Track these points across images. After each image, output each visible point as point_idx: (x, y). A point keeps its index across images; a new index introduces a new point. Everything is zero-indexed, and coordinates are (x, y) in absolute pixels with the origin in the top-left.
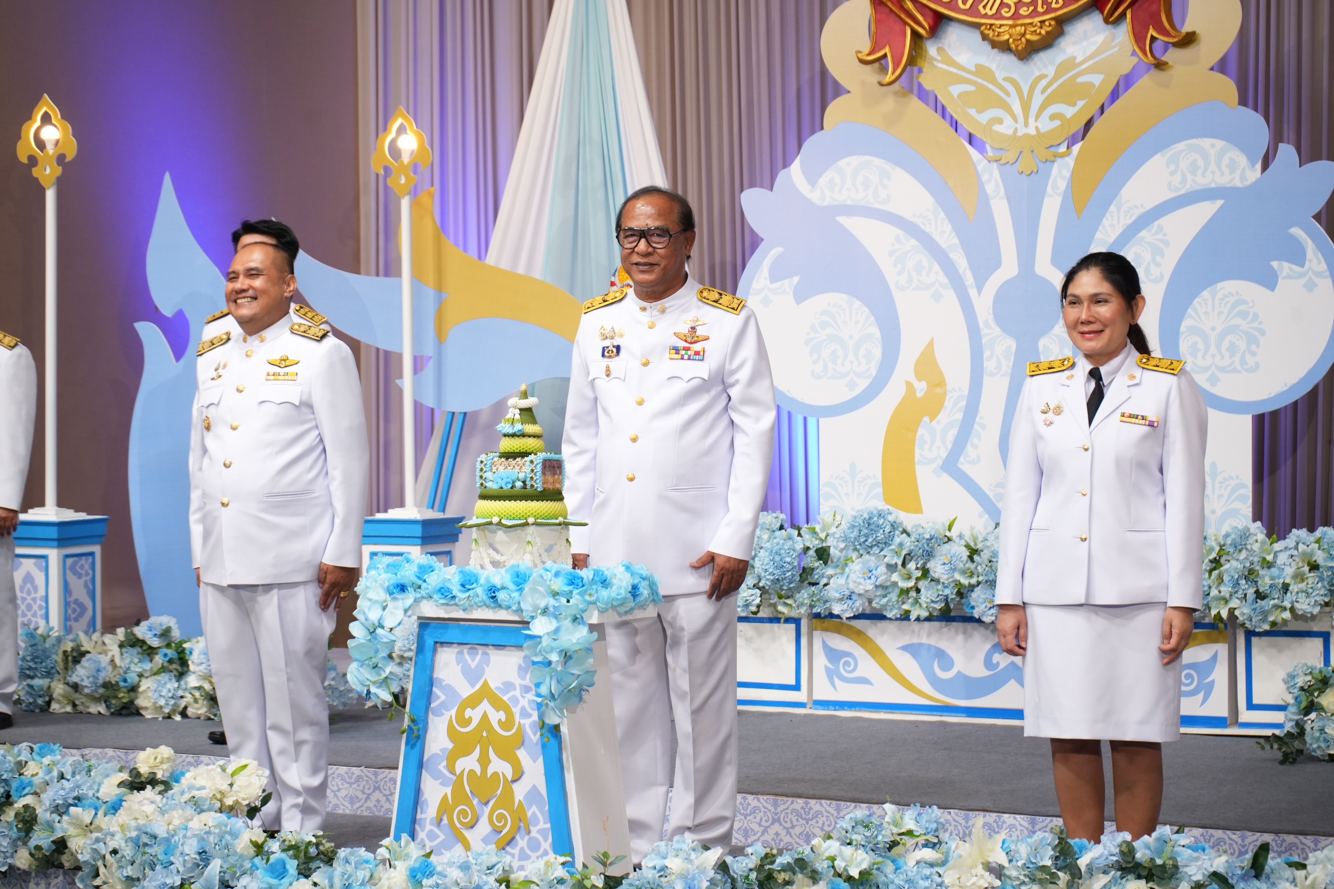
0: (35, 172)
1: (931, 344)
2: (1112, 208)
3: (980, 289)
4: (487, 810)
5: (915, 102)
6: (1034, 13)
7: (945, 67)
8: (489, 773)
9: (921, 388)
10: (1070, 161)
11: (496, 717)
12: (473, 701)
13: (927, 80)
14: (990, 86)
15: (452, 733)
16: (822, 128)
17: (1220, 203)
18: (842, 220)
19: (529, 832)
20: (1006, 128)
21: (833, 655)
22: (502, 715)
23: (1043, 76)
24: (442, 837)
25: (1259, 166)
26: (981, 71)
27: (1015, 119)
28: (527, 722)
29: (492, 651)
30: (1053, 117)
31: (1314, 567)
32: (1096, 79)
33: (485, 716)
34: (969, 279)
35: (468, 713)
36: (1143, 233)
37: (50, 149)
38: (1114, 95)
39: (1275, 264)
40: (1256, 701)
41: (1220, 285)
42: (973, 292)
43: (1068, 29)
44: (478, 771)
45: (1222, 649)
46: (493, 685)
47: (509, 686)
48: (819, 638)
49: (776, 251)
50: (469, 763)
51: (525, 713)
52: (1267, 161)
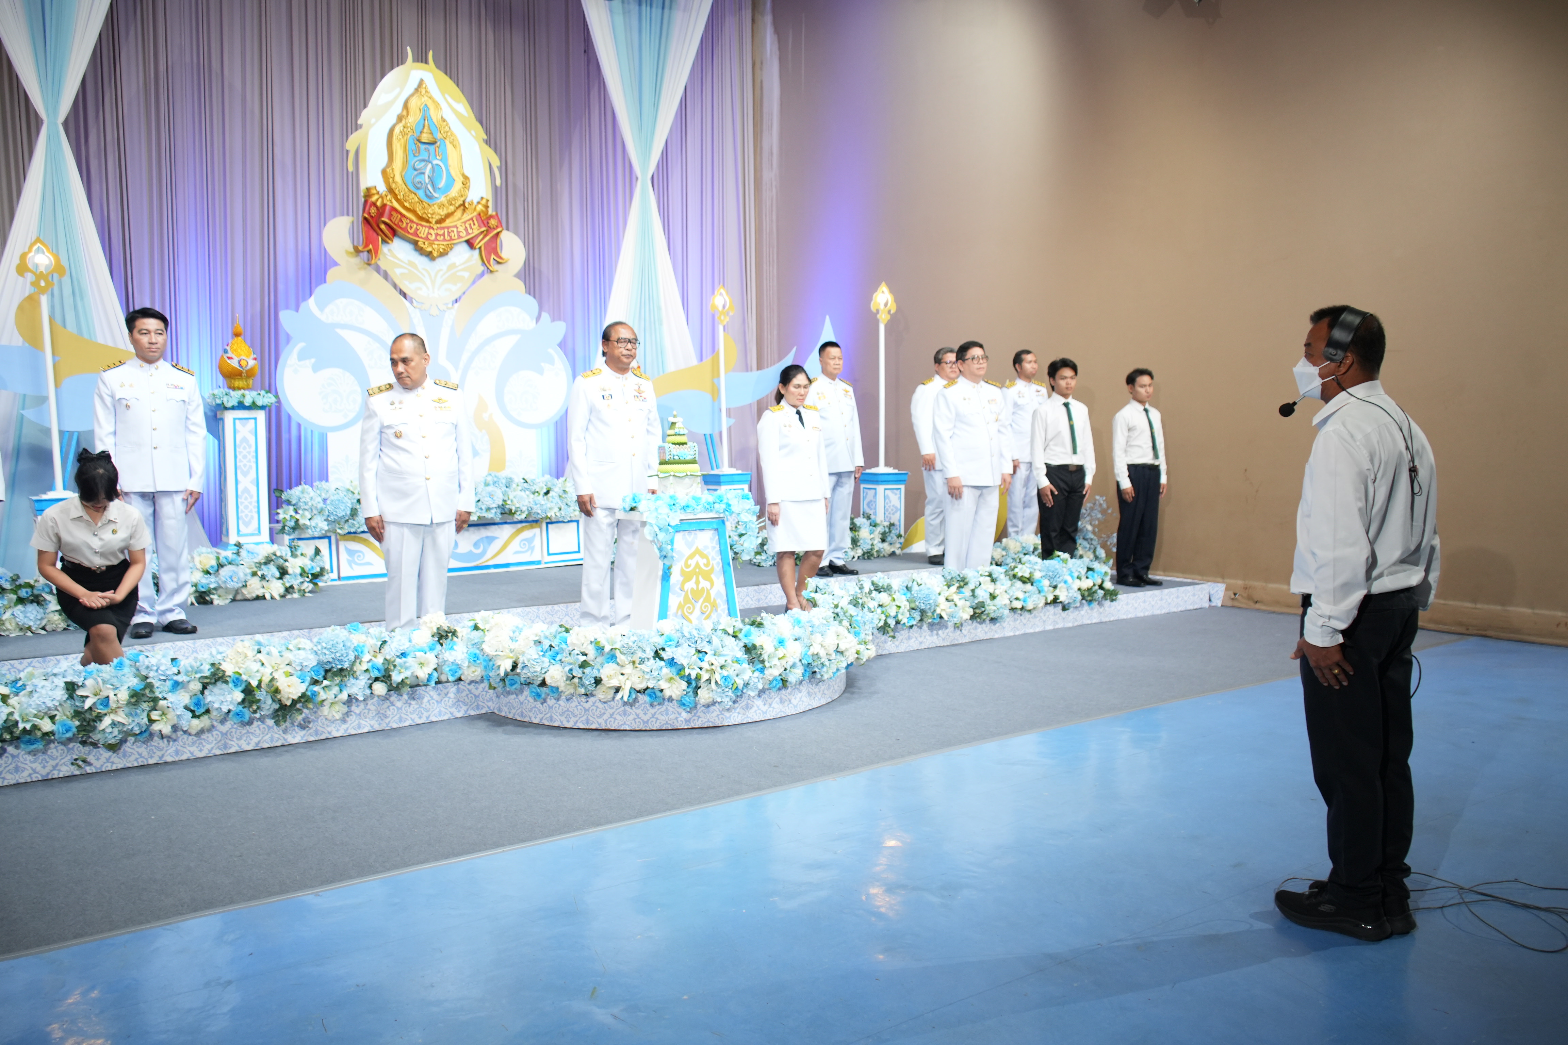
2: (473, 335)
4: (699, 604)
5: (375, 274)
6: (444, 240)
7: (392, 259)
8: (700, 588)
10: (453, 311)
11: (702, 562)
12: (691, 557)
13: (381, 263)
14: (415, 271)
15: (683, 573)
16: (325, 282)
17: (519, 336)
18: (339, 331)
19: (716, 611)
20: (422, 292)
21: (351, 553)
22: (705, 561)
23: (441, 270)
25: (534, 321)
26: (410, 263)
27: (428, 289)
28: (714, 562)
29: (698, 532)
30: (446, 290)
32: (464, 275)
33: (697, 563)
35: (690, 562)
38: (472, 285)
39: (543, 364)
40: (551, 552)
41: (520, 372)
43: (453, 250)
44: (695, 588)
46: (700, 548)
48: (342, 545)
49: (301, 345)
50: (690, 585)
51: (713, 559)
52: (538, 319)
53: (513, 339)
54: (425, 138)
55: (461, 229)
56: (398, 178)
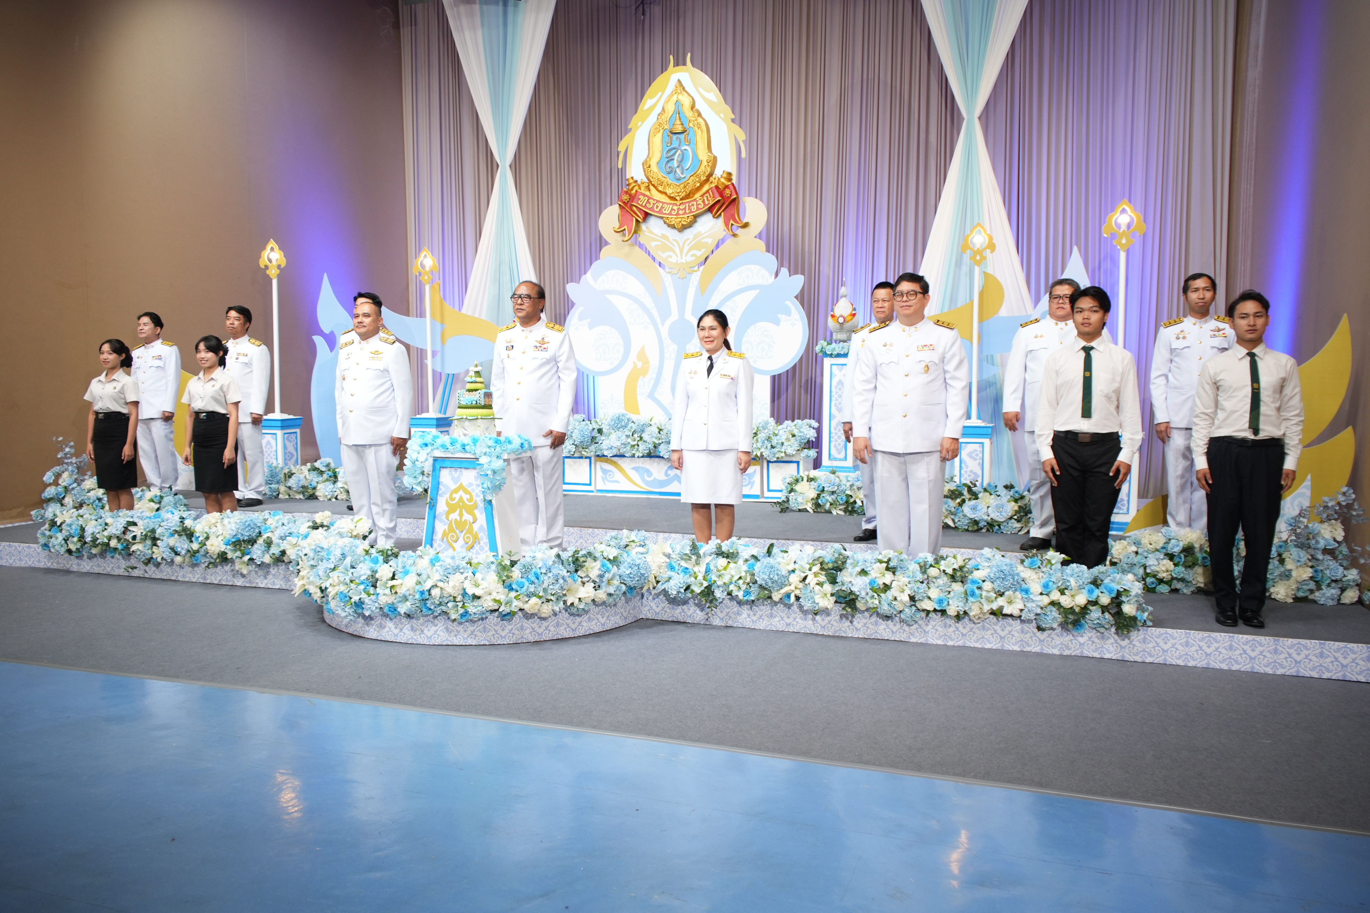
0: (268, 272)
1: (643, 347)
2: (716, 292)
3: (663, 324)
4: (462, 535)
5: (637, 248)
6: (685, 213)
7: (649, 234)
8: (463, 520)
9: (639, 364)
10: (699, 273)
11: (466, 497)
12: (456, 491)
13: (642, 239)
14: (667, 243)
15: (447, 504)
16: (600, 259)
17: (758, 291)
18: (607, 296)
19: (479, 543)
20: (673, 260)
21: (604, 471)
22: (468, 496)
23: (688, 239)
24: (444, 546)
25: (773, 276)
26: (664, 236)
27: (677, 256)
28: (478, 499)
29: (463, 470)
30: (692, 256)
31: (794, 436)
32: (709, 241)
33: (461, 497)
34: (658, 321)
35: (454, 495)
36: (728, 303)
37: (274, 262)
38: (717, 246)
39: (779, 316)
40: (771, 488)
41: (758, 324)
42: (660, 326)
43: (698, 220)
44: (459, 519)
45: (758, 468)
46: (464, 484)
47: (471, 484)
48: (599, 464)
49: (581, 309)
50: (455, 516)
51: (477, 496)
52: (777, 275)
53: (753, 294)
54: (679, 129)
55: (700, 202)
56: (654, 168)
